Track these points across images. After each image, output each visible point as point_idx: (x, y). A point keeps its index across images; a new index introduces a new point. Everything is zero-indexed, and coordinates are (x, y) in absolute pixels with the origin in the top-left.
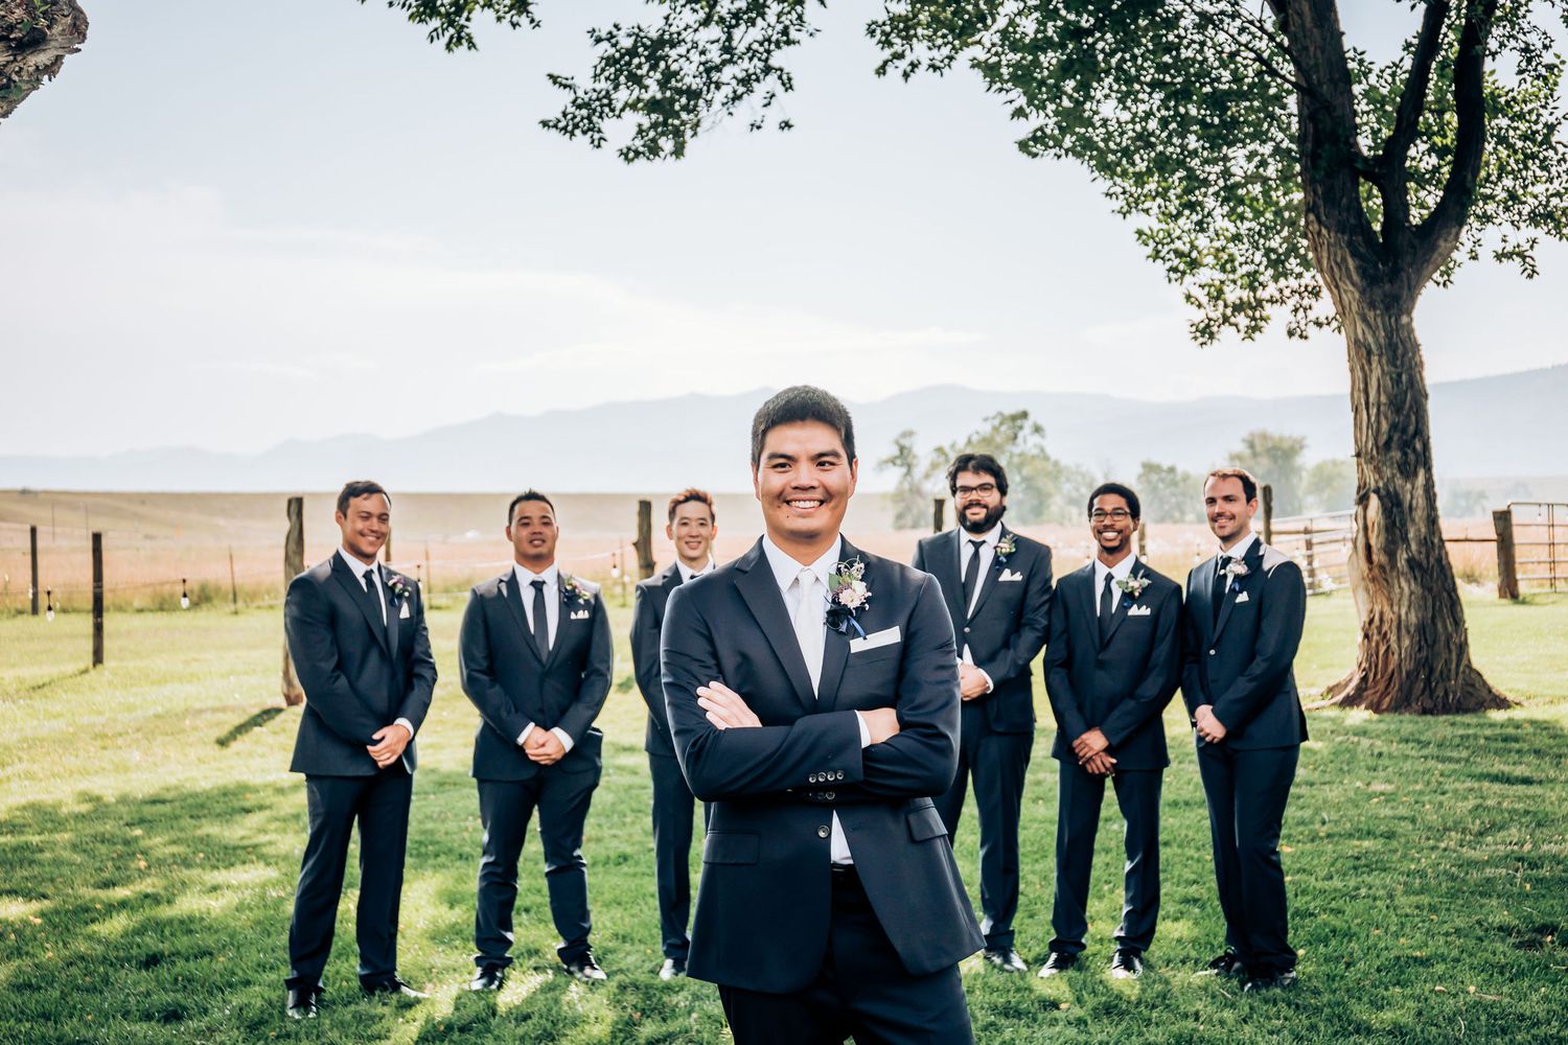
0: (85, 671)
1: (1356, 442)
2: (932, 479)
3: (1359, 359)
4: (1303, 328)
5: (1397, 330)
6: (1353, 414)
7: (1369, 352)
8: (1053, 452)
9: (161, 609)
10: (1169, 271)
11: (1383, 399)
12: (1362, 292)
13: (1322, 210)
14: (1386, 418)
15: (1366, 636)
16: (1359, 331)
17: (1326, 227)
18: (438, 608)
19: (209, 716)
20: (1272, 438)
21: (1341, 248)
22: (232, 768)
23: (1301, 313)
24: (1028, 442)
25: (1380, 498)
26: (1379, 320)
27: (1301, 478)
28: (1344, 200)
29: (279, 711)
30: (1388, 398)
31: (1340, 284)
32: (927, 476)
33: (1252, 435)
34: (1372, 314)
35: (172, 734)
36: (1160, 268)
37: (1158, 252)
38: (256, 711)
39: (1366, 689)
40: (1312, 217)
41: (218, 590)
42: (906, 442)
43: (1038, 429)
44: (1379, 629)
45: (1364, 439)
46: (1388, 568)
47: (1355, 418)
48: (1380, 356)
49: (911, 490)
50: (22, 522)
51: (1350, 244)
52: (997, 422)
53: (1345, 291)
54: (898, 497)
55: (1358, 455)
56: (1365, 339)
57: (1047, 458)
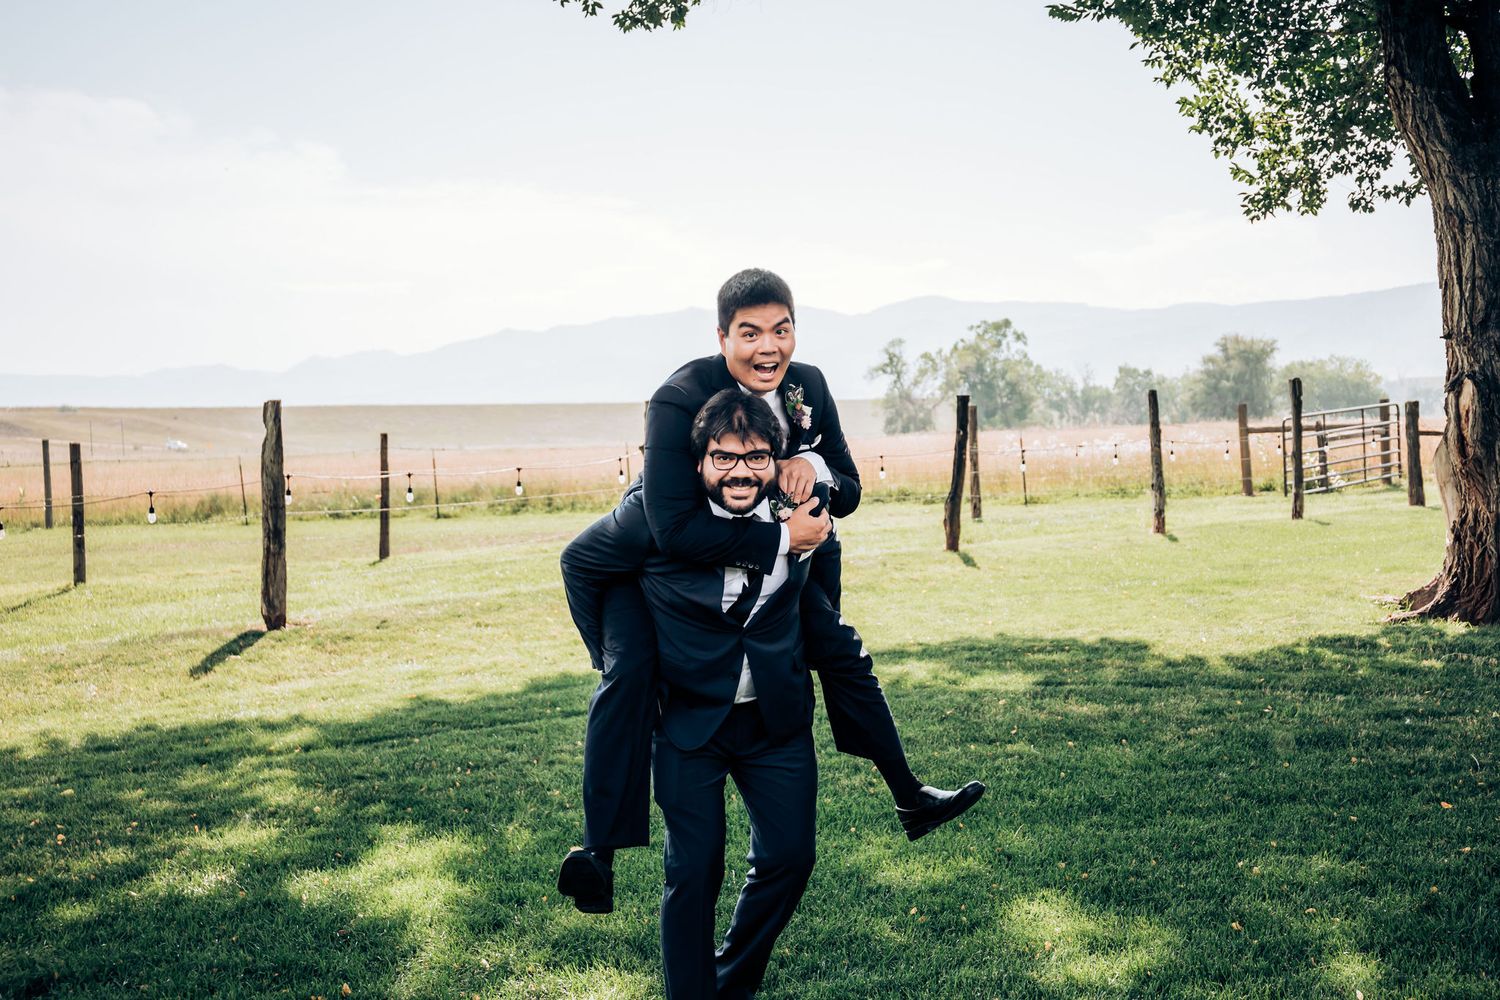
0: (65, 591)
1: (1445, 321)
2: (921, 386)
3: (1450, 229)
4: (1368, 199)
5: (1494, 194)
6: (1440, 291)
7: (1463, 220)
8: (1035, 357)
9: (174, 521)
10: (1216, 143)
11: (1479, 271)
12: (1454, 153)
13: (1406, 61)
14: (1482, 293)
15: (1457, 538)
16: (1450, 197)
17: (1410, 81)
18: (446, 517)
19: (179, 642)
20: (1244, 343)
21: (1429, 103)
22: (197, 703)
23: (1366, 184)
24: (1011, 350)
25: (1475, 383)
26: (1473, 183)
27: (1271, 380)
28: (1431, 51)
29: (258, 635)
30: (1485, 270)
31: (1428, 144)
32: (916, 383)
33: (1225, 339)
34: (1465, 177)
35: (136, 664)
36: (1207, 140)
37: (1206, 122)
38: (233, 636)
39: (1458, 598)
40: (1393, 70)
41: (229, 500)
42: (896, 350)
43: (1019, 337)
44: (1474, 529)
45: (1456, 318)
46: (1485, 462)
47: (1444, 295)
48: (1475, 223)
49: (901, 397)
50: (38, 436)
51: (1438, 99)
52: (980, 331)
53: (1434, 152)
54: (888, 402)
55: (1448, 336)
56: (1457, 205)
57: (1030, 364)
